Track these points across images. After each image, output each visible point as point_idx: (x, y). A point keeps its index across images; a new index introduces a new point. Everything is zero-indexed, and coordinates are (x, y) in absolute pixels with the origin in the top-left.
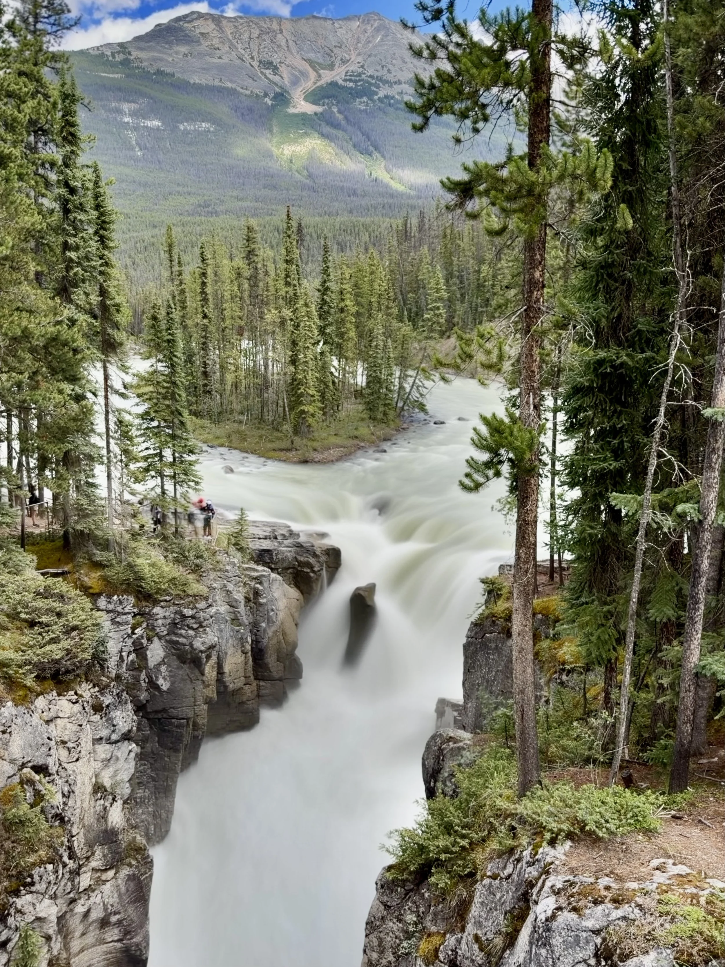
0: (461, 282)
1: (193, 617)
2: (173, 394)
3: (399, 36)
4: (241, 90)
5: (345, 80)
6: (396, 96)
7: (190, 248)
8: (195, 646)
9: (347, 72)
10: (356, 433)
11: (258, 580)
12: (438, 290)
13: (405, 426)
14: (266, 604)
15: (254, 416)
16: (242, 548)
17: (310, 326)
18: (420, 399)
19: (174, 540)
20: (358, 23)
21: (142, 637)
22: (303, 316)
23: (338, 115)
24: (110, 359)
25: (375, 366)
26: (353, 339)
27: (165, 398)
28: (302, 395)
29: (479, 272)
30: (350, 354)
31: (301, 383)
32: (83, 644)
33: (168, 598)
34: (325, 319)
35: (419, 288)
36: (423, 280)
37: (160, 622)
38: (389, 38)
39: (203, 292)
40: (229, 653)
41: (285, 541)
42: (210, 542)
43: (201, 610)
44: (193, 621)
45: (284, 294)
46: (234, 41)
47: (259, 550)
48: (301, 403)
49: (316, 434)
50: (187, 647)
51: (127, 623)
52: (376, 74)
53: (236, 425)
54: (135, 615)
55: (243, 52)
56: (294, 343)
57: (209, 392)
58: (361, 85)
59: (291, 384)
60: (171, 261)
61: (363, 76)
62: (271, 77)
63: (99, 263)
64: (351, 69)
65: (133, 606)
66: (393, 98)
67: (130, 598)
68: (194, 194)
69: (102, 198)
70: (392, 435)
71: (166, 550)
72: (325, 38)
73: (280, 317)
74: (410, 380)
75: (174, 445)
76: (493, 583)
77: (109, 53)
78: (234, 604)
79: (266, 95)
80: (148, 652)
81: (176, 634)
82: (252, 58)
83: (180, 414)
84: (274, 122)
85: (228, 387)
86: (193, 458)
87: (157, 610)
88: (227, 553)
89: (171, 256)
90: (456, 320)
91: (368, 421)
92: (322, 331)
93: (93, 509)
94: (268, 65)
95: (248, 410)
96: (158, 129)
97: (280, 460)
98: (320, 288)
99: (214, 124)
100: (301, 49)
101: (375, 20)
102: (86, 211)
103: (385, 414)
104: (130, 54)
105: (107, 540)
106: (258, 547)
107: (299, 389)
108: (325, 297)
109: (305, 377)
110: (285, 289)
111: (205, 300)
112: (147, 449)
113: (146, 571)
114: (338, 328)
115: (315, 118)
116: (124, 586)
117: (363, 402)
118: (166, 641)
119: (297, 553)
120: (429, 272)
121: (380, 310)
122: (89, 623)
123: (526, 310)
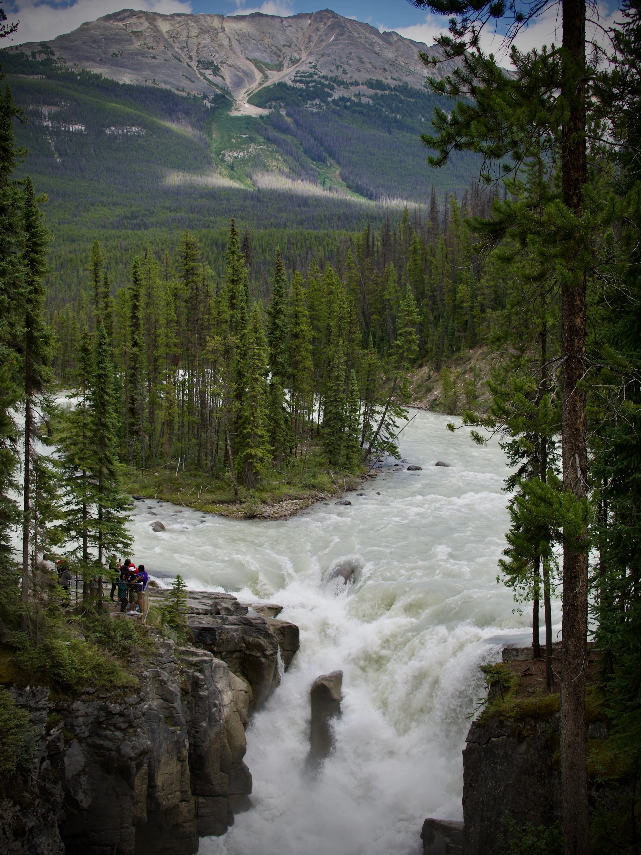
0: (434, 303)
1: (121, 714)
2: (103, 437)
3: (356, 35)
4: (177, 92)
5: (295, 81)
6: (353, 98)
7: (113, 264)
8: (123, 752)
9: (297, 73)
10: (313, 481)
11: (199, 666)
12: (409, 313)
13: (373, 472)
14: (207, 698)
15: (189, 461)
16: (177, 626)
17: (259, 355)
18: (391, 440)
19: (97, 616)
20: (309, 22)
21: (58, 739)
22: (252, 344)
23: (286, 118)
24: (34, 398)
25: (336, 400)
26: (309, 369)
27: (92, 443)
28: (248, 436)
29: (454, 291)
30: (306, 387)
31: (247, 421)
32: (6, 751)
33: (91, 690)
34: (276, 346)
35: (384, 309)
36: (389, 300)
37: (81, 719)
38: (345, 36)
39: (134, 317)
40: (163, 761)
41: (230, 617)
42: (140, 618)
43: (132, 705)
44: (121, 719)
45: (229, 319)
46: (170, 40)
47: (198, 628)
48: (248, 445)
49: (264, 482)
50: (114, 753)
51: (41, 721)
52: (330, 75)
53: (167, 472)
54: (51, 711)
55: (180, 51)
56: (240, 374)
57: (137, 432)
58: (313, 87)
59: (236, 423)
60: (96, 282)
61: (316, 77)
62: (211, 78)
63: (29, 290)
64: (301, 69)
65: (49, 700)
66: (349, 100)
67: (45, 689)
68: (120, 204)
69: (34, 218)
70: (358, 484)
71: (88, 629)
72: (273, 37)
73: (225, 344)
74: (379, 417)
75: (100, 499)
76: (498, 673)
77: (29, 53)
78: (169, 697)
79: (205, 97)
80: (66, 759)
81: (100, 736)
82: (190, 58)
83: (110, 462)
84: (214, 126)
85: (159, 427)
86: (122, 514)
87: (77, 705)
88: (160, 632)
89: (96, 276)
90: (429, 346)
91: (327, 466)
92: (273, 360)
93: (5, 578)
94: (208, 65)
95: (182, 454)
96: (80, 132)
97: (221, 515)
98: (272, 310)
99: (144, 128)
100: (246, 49)
101: (328, 18)
102: (16, 232)
103: (348, 458)
104: (52, 54)
105: (20, 616)
106: (196, 624)
107: (245, 428)
108: (277, 321)
109: (253, 414)
110: (230, 313)
111: (136, 326)
112: (68, 503)
113: (66, 655)
114: (291, 357)
115: (261, 121)
116: (39, 675)
117: (322, 442)
118: (88, 744)
119: (245, 632)
120: (396, 291)
121: (340, 335)
122: (12, 724)
123: (566, 360)
